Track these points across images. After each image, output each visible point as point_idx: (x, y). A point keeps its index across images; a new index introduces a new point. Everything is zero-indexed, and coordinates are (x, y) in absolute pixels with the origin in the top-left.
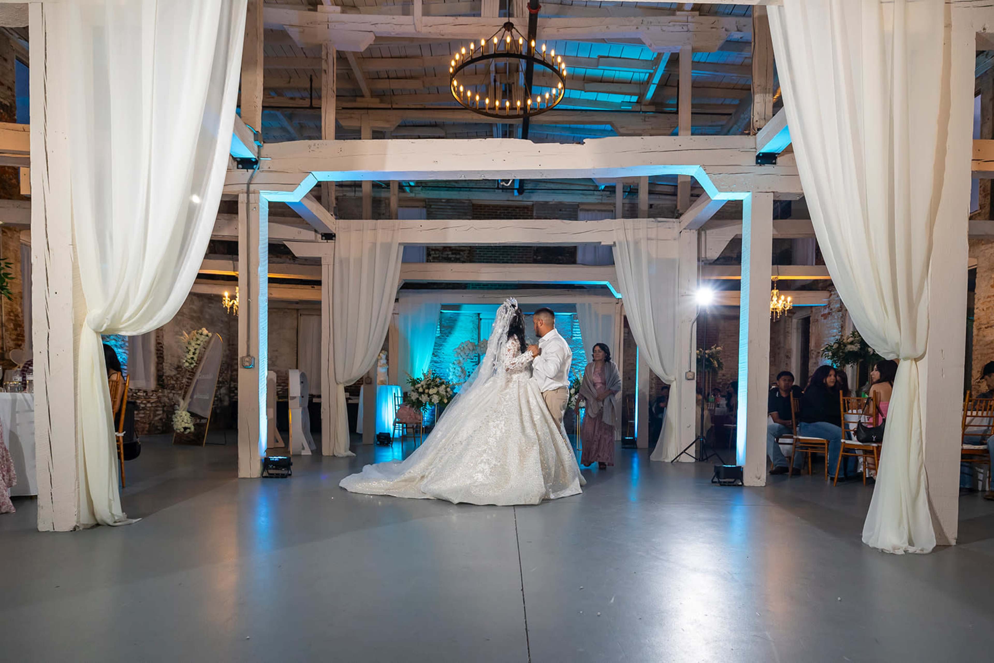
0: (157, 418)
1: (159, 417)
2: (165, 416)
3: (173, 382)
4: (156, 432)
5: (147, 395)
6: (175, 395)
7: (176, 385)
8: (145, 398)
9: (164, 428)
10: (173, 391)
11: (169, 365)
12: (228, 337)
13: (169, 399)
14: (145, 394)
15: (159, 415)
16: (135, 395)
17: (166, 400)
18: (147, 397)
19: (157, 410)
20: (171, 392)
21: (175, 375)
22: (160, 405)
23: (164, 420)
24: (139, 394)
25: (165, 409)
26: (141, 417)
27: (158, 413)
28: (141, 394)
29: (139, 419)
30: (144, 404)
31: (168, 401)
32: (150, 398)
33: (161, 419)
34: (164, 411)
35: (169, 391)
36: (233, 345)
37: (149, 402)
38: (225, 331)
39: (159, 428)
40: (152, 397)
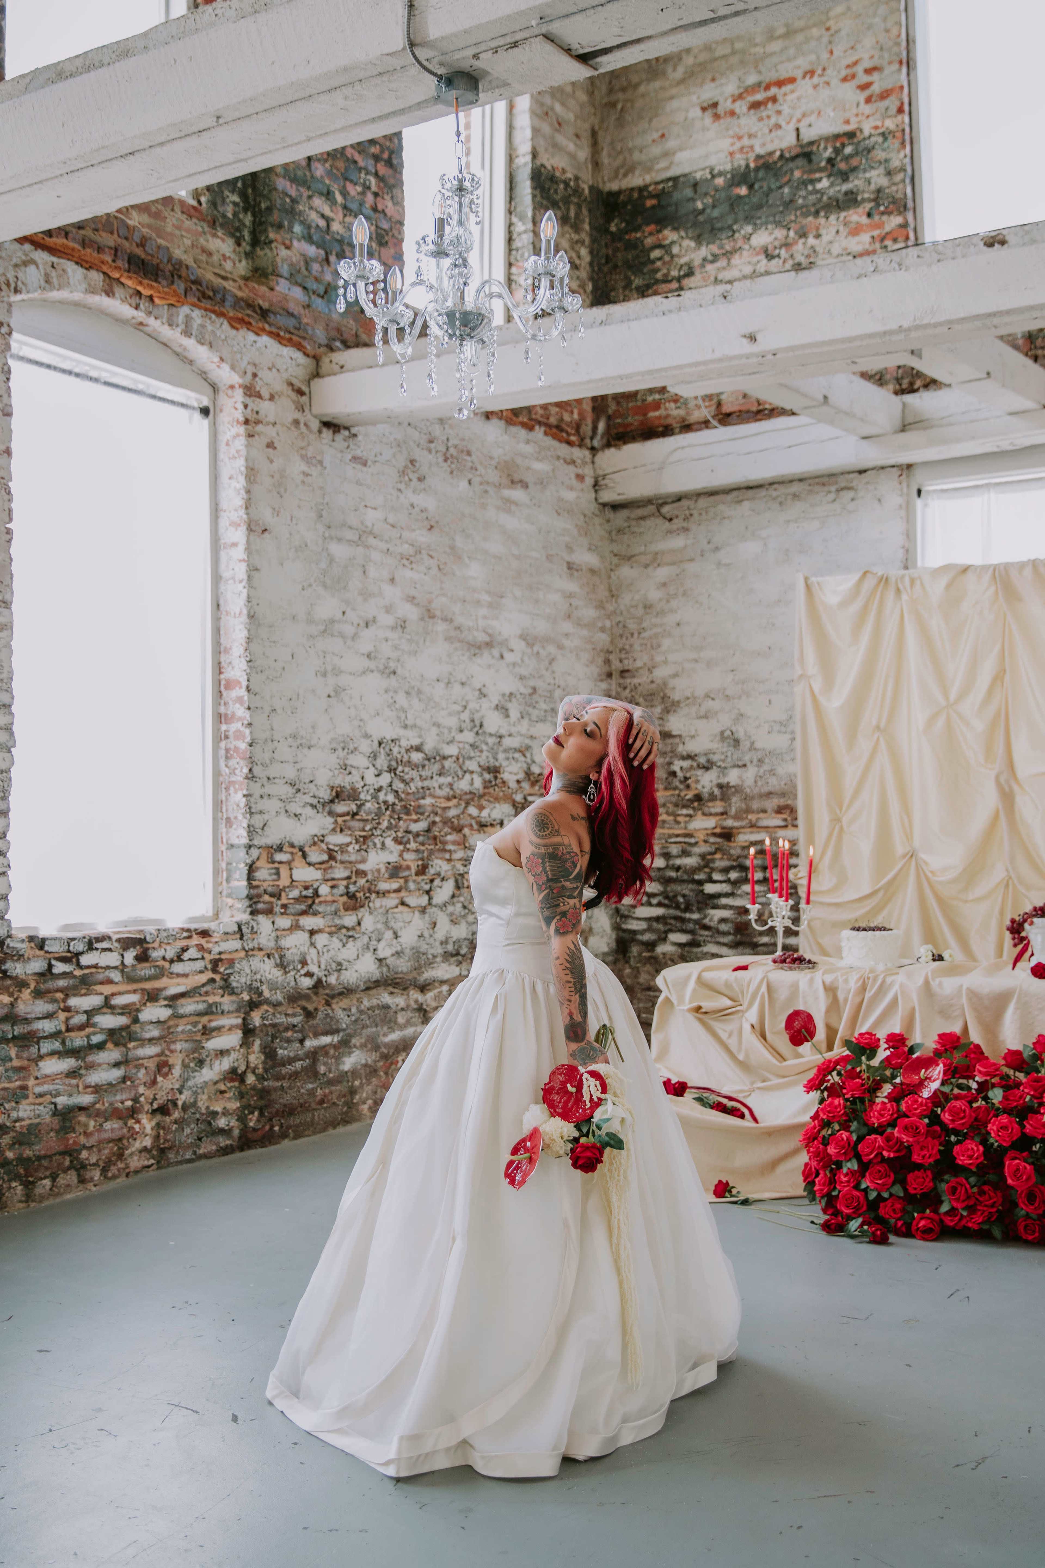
0: (208, 1074)
1: (225, 1064)
2: (256, 1058)
3: (304, 874)
4: (207, 1147)
5: (143, 958)
6: (321, 940)
7: (324, 890)
8: (130, 979)
9: (253, 1120)
10: (309, 922)
11: (287, 791)
12: (603, 639)
13: (283, 966)
14: (130, 957)
15: (222, 1053)
16: (60, 967)
17: (268, 970)
18: (145, 970)
19: (207, 1032)
20: (296, 927)
21: (318, 840)
22: (227, 1002)
23: (251, 1079)
24: (85, 960)
25: (256, 1018)
26: (97, 1089)
27: (214, 1044)
28: (112, 959)
29: (86, 1099)
30: (126, 1010)
31: (276, 974)
32: (161, 973)
33: (234, 1075)
34: (248, 1032)
35: (284, 922)
36: (624, 673)
37: (152, 997)
38: (589, 613)
39: (222, 1122)
40: (178, 968)
